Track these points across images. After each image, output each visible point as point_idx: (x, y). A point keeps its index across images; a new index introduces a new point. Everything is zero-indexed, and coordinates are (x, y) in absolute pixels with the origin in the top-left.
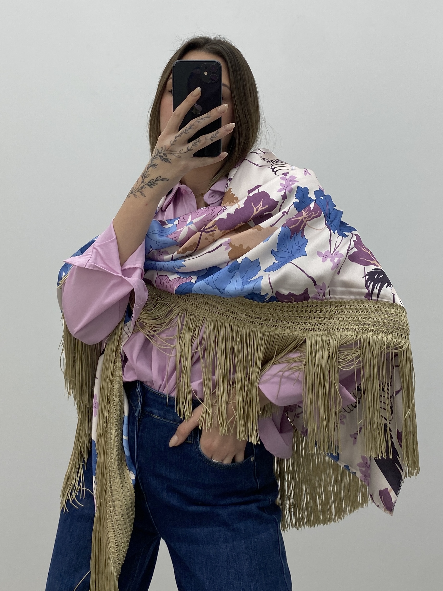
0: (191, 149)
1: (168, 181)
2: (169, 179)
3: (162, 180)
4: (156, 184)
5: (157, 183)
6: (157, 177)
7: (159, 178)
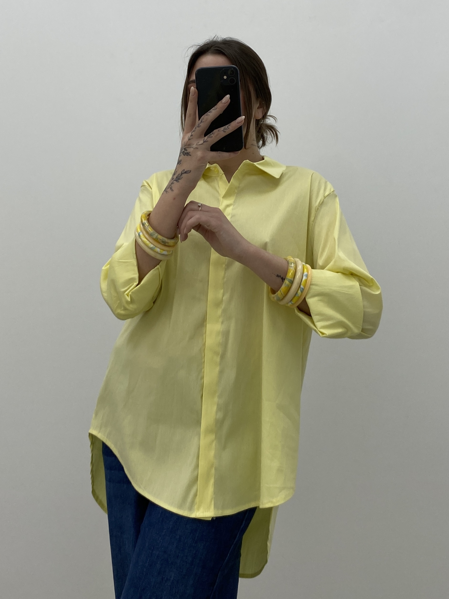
0: (206, 141)
1: (190, 172)
2: (191, 171)
3: (185, 173)
4: (181, 178)
5: (182, 176)
6: (181, 171)
7: (183, 171)
